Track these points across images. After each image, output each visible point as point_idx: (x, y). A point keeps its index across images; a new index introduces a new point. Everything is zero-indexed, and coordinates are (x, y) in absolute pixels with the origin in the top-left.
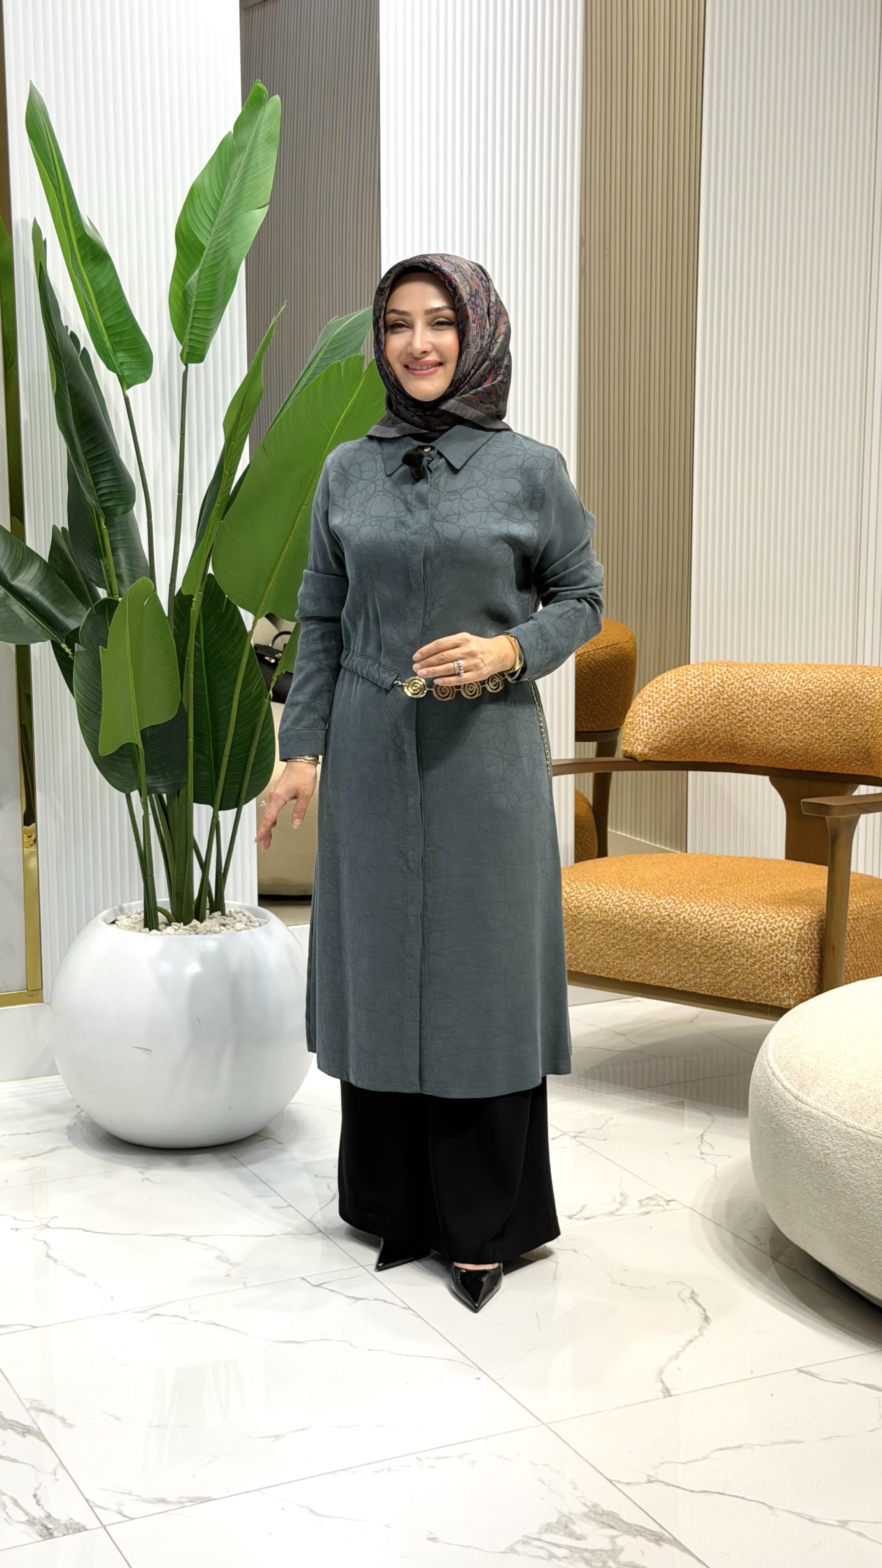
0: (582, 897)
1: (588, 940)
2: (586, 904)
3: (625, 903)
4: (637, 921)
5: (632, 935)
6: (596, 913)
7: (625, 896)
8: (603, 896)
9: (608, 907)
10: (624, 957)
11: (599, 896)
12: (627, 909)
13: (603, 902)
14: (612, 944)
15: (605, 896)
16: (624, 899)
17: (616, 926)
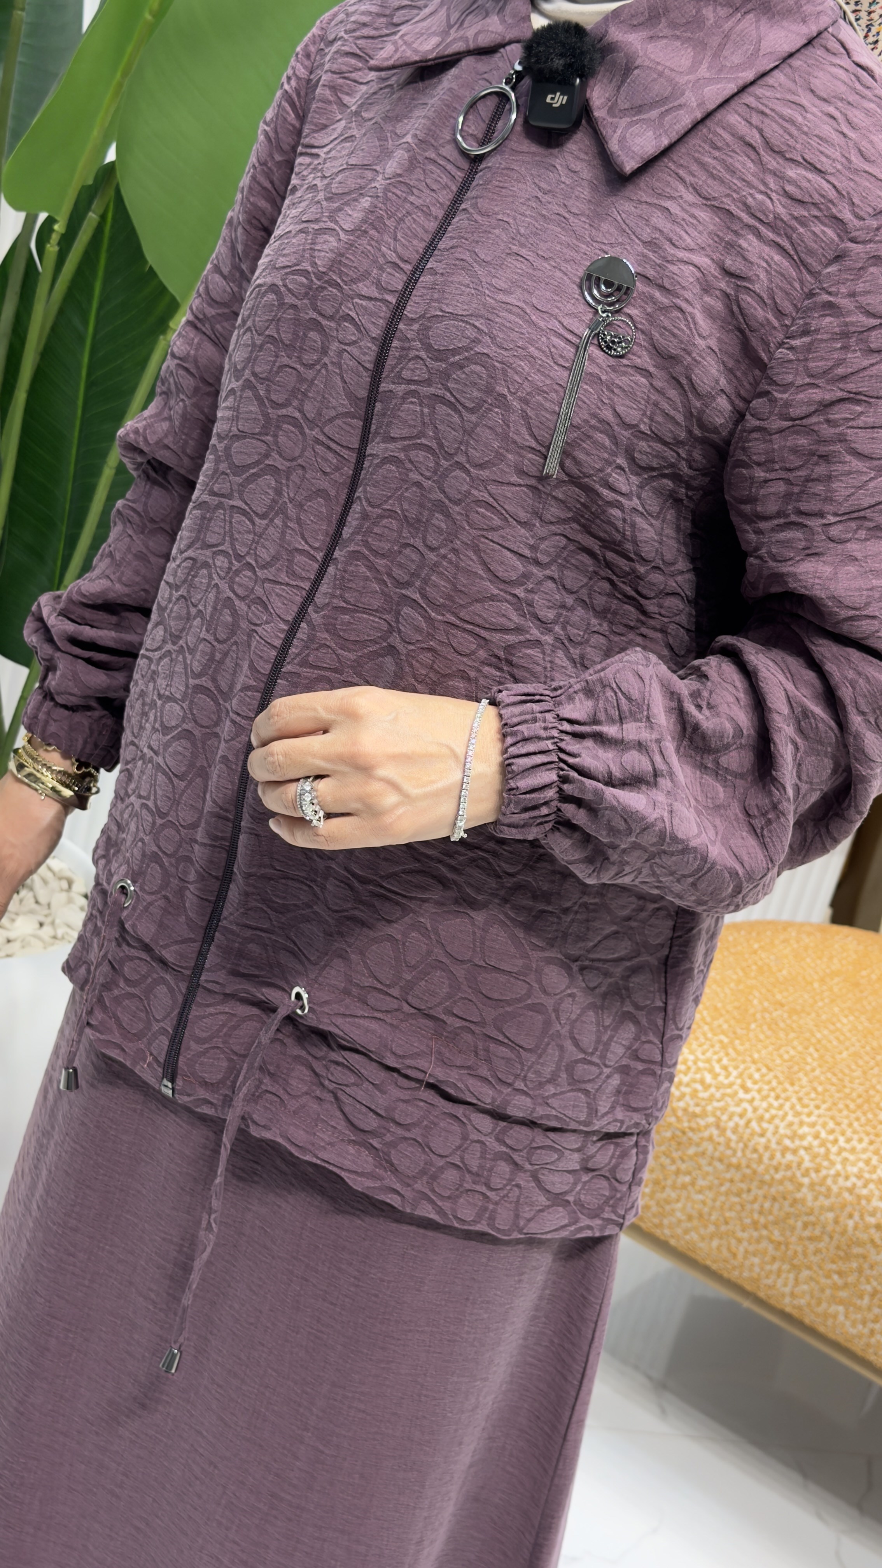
0: (705, 1095)
1: (700, 1192)
2: (714, 1115)
3: (806, 1149)
4: (827, 1203)
5: (805, 1226)
6: (733, 1145)
7: (805, 1129)
8: (755, 1110)
9: (763, 1140)
10: (774, 1259)
11: (745, 1105)
12: (807, 1164)
13: (754, 1124)
14: (755, 1224)
15: (760, 1111)
16: (802, 1137)
17: (773, 1191)
